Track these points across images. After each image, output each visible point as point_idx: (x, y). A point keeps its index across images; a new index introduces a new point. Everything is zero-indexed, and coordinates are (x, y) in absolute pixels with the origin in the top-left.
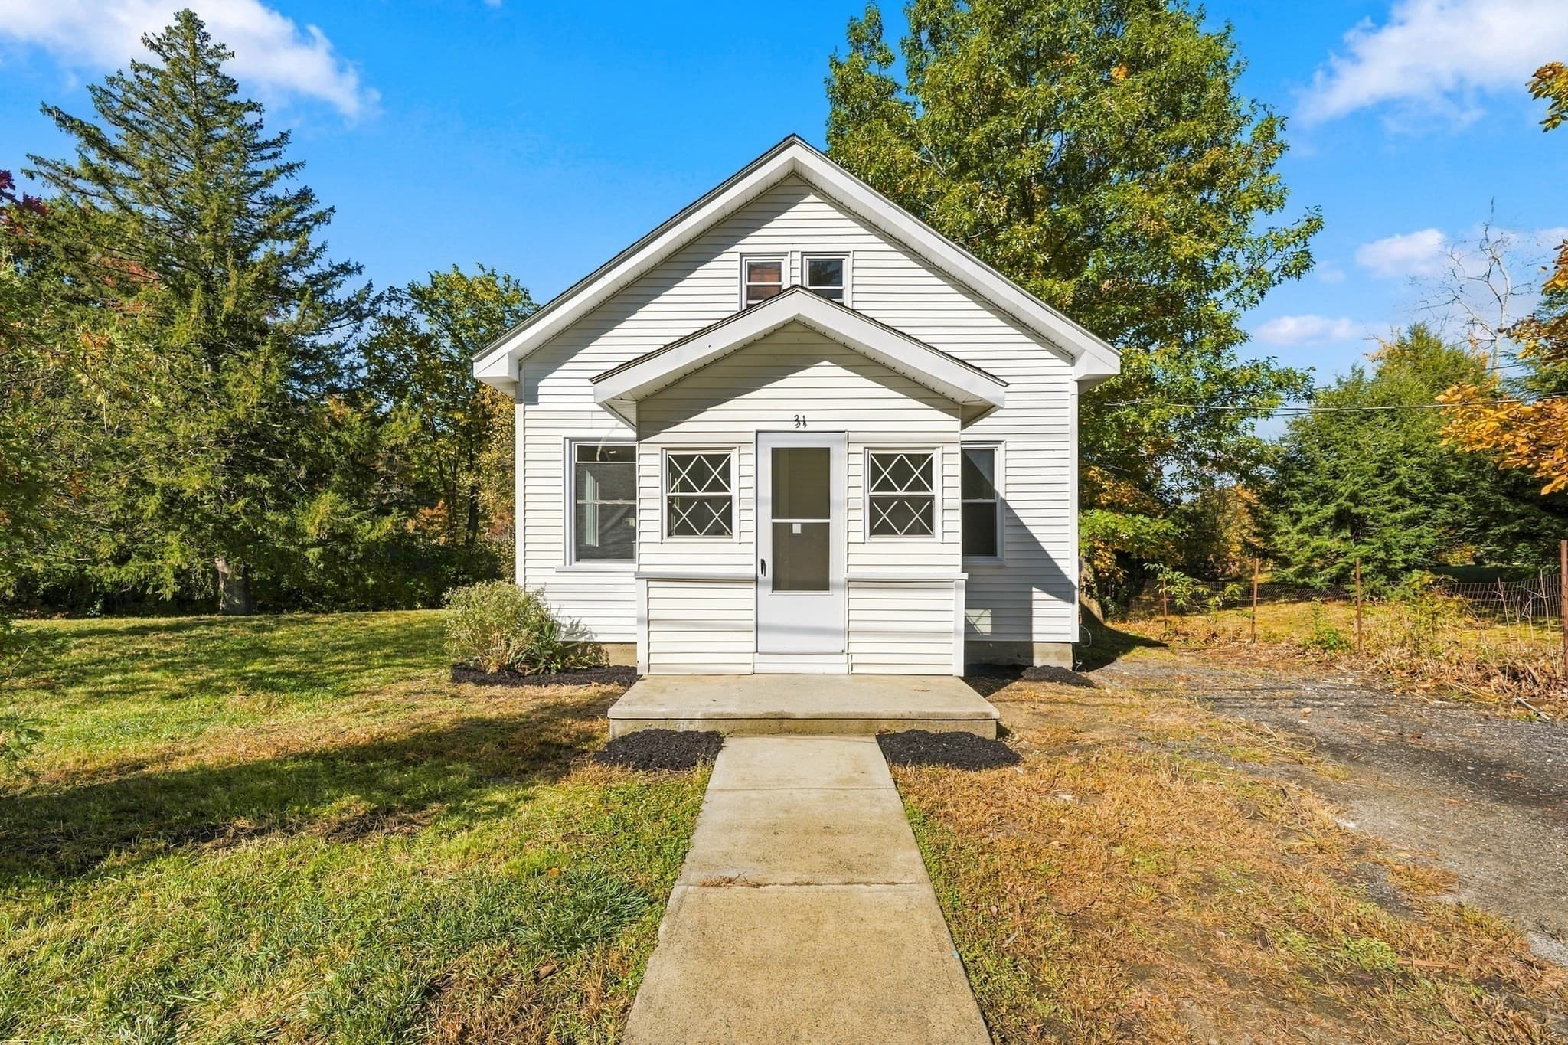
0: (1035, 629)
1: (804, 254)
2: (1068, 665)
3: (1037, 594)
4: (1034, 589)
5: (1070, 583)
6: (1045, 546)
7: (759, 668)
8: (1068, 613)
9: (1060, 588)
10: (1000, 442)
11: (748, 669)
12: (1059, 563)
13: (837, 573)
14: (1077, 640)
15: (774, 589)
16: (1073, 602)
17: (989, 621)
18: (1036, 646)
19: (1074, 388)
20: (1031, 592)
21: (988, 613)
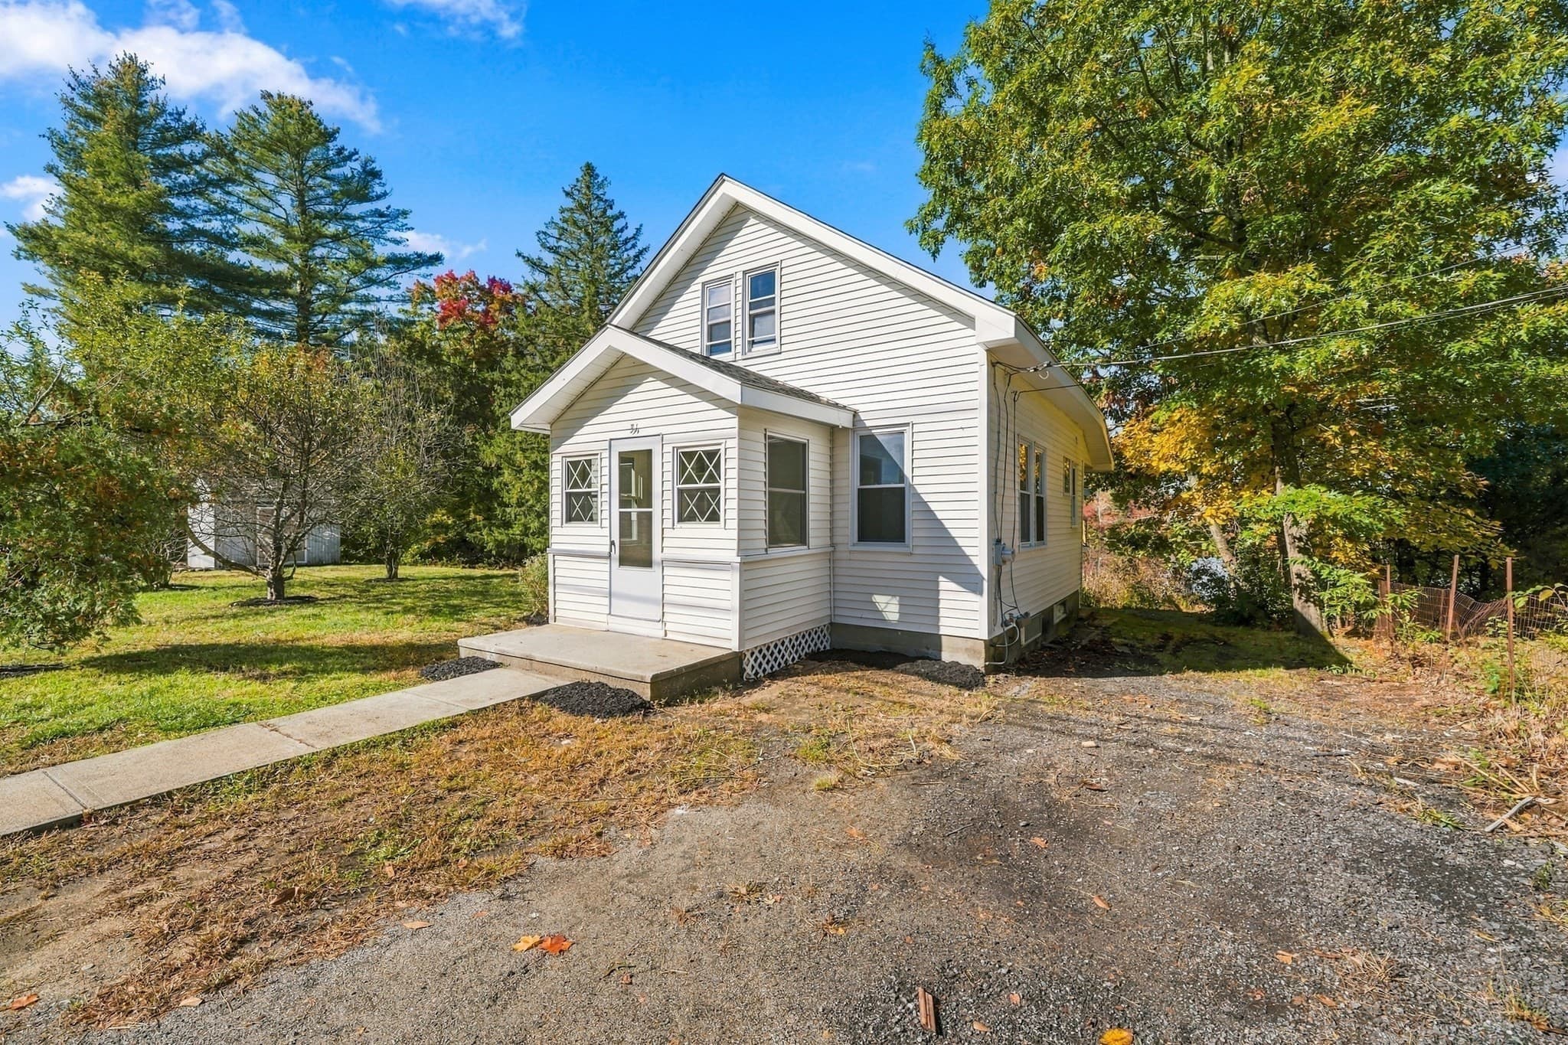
0: (942, 622)
1: (745, 273)
2: (979, 663)
3: (944, 584)
4: (941, 578)
5: (978, 574)
6: (954, 533)
7: (612, 627)
8: (975, 606)
9: (968, 580)
10: (907, 424)
11: (604, 627)
12: (968, 551)
13: (657, 555)
14: (986, 638)
15: (620, 565)
16: (981, 594)
17: (896, 608)
18: (944, 639)
19: (982, 357)
20: (937, 582)
21: (896, 601)
